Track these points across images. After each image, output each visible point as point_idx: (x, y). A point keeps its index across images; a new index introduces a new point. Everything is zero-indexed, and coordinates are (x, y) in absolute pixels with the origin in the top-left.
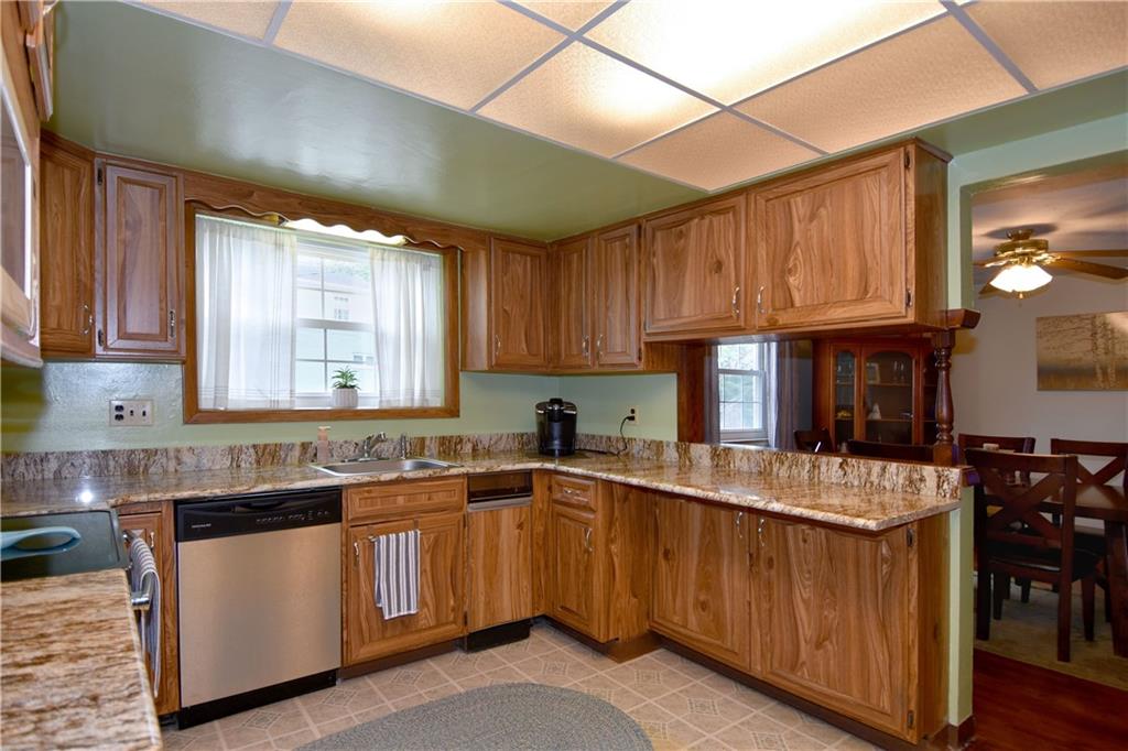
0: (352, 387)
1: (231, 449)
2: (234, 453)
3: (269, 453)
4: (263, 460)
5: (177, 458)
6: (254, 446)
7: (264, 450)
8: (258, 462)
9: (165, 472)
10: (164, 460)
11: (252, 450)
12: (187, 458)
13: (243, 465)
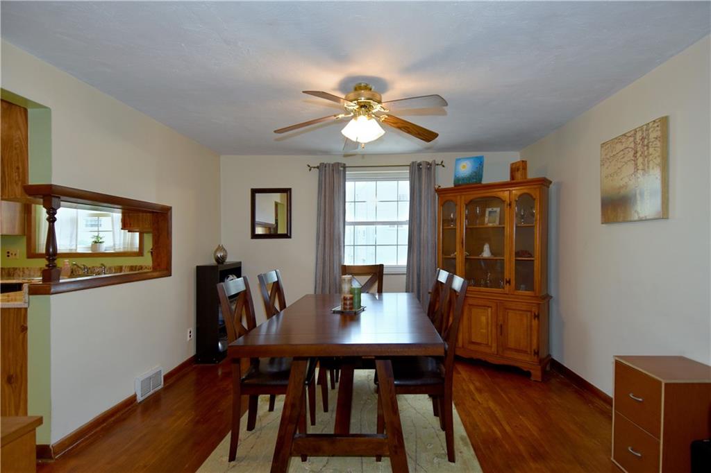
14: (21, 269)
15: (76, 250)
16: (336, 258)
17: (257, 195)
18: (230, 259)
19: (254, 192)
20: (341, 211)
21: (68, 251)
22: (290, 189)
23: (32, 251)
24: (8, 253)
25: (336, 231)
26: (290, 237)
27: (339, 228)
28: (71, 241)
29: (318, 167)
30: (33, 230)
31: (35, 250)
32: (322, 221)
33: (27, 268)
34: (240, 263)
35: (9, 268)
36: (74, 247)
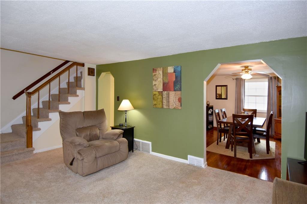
16: (242, 106)
17: (217, 87)
18: (210, 105)
19: (217, 86)
20: (243, 92)
22: (227, 85)
25: (242, 98)
26: (227, 99)
27: (243, 97)
29: (236, 79)
32: (237, 94)
34: (213, 106)
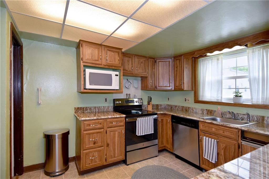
0: (240, 96)
1: (202, 109)
2: (202, 110)
3: (210, 112)
4: (208, 113)
5: (193, 110)
6: (207, 110)
7: (209, 111)
8: (207, 114)
9: (191, 112)
10: (191, 110)
11: (206, 110)
12: (194, 110)
13: (204, 113)
14: (192, 108)
15: (221, 100)
21: (216, 101)
23: (197, 100)
24: (185, 99)
28: (217, 94)
30: (197, 88)
31: (198, 98)
33: (195, 108)
35: (186, 107)
36: (220, 98)
